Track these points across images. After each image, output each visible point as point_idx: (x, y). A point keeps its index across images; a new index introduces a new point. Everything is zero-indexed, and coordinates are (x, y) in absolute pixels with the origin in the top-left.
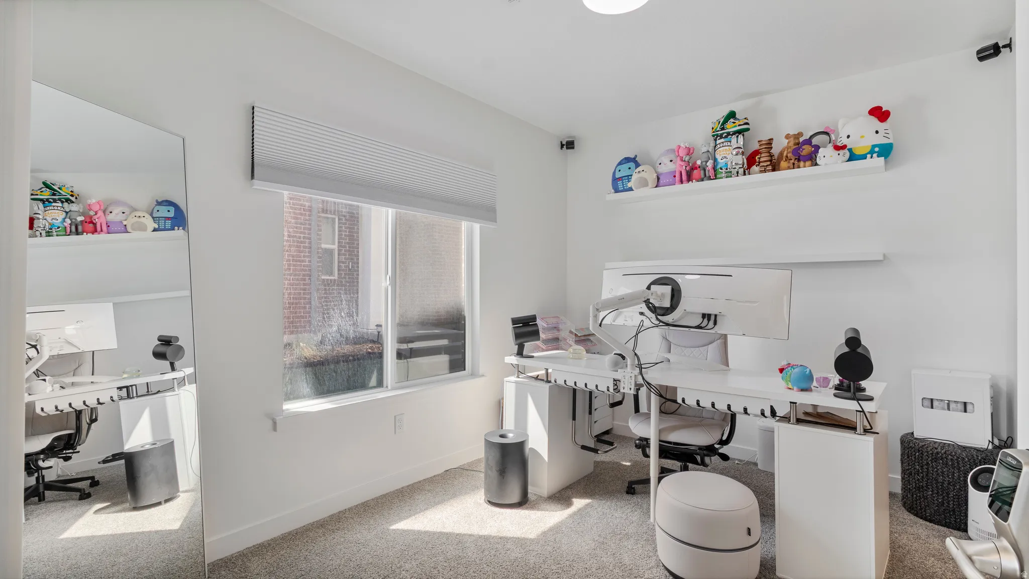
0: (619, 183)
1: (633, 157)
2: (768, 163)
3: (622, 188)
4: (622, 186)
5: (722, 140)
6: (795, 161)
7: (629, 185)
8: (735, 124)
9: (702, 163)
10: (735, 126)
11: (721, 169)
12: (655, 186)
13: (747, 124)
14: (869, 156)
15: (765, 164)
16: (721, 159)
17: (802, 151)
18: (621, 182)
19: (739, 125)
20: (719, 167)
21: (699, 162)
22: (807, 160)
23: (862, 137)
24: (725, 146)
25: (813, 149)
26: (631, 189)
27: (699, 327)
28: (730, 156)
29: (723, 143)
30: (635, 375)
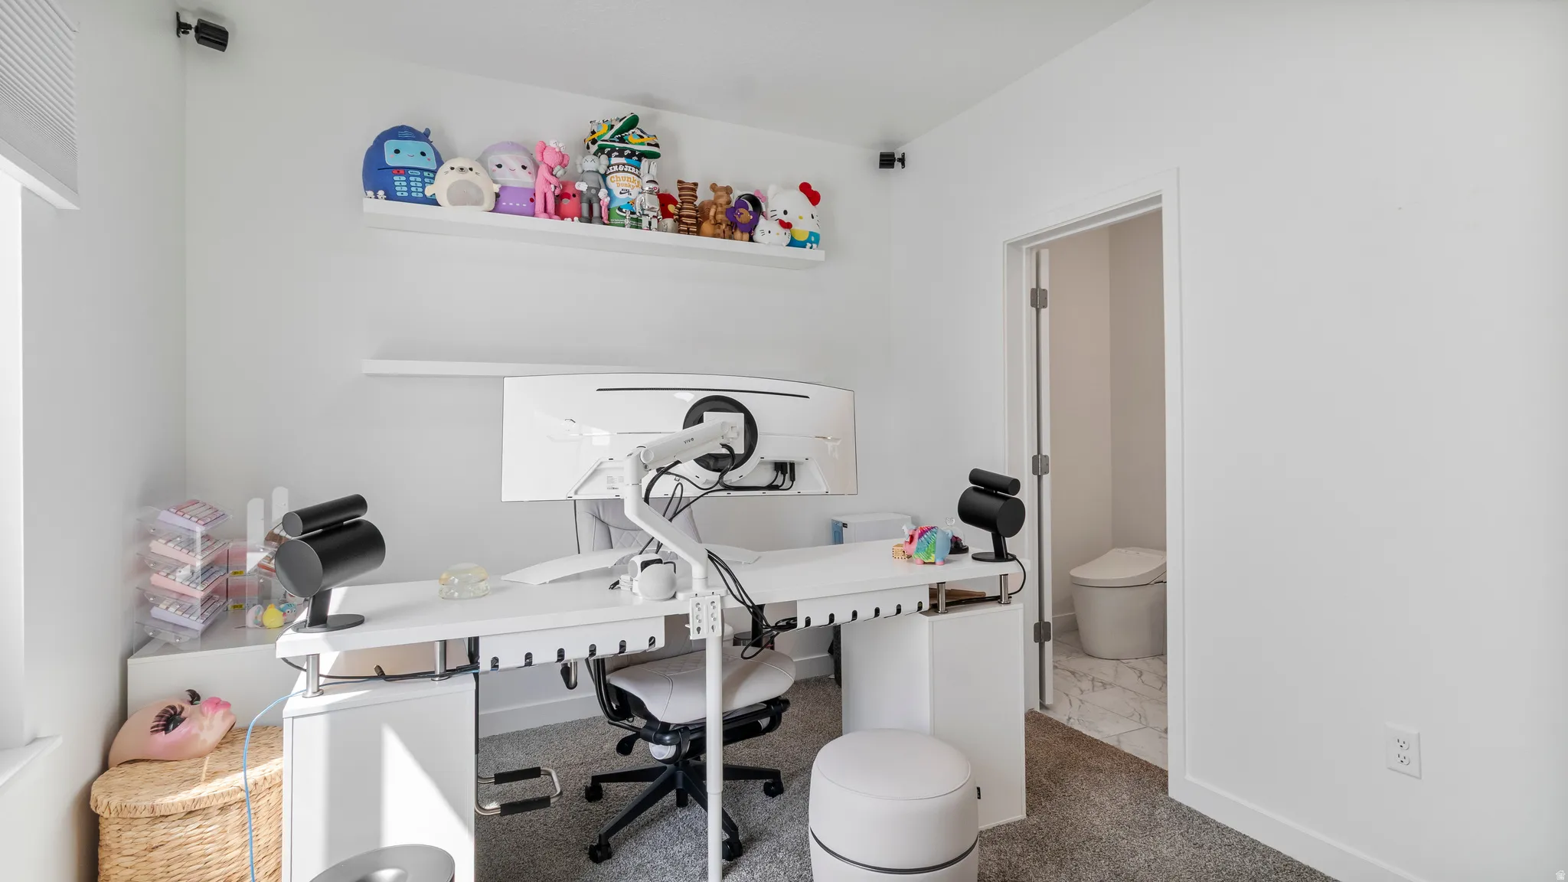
0: (396, 178)
1: (422, 131)
2: (693, 221)
3: (406, 194)
4: (405, 189)
5: (623, 160)
6: (726, 228)
7: (429, 191)
8: (641, 140)
9: (589, 189)
10: (642, 144)
11: (620, 209)
12: (491, 209)
13: (657, 145)
14: (809, 245)
15: (689, 221)
16: (621, 193)
17: (739, 216)
18: (403, 178)
19: (649, 144)
20: (615, 205)
21: (582, 187)
22: (746, 232)
23: (801, 218)
24: (627, 172)
25: (751, 217)
26: (433, 202)
27: (771, 487)
28: (634, 192)
29: (624, 165)
30: (722, 598)
